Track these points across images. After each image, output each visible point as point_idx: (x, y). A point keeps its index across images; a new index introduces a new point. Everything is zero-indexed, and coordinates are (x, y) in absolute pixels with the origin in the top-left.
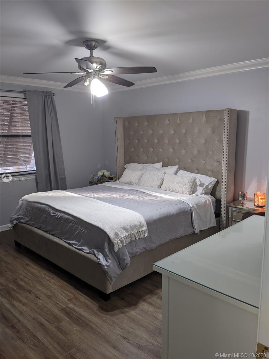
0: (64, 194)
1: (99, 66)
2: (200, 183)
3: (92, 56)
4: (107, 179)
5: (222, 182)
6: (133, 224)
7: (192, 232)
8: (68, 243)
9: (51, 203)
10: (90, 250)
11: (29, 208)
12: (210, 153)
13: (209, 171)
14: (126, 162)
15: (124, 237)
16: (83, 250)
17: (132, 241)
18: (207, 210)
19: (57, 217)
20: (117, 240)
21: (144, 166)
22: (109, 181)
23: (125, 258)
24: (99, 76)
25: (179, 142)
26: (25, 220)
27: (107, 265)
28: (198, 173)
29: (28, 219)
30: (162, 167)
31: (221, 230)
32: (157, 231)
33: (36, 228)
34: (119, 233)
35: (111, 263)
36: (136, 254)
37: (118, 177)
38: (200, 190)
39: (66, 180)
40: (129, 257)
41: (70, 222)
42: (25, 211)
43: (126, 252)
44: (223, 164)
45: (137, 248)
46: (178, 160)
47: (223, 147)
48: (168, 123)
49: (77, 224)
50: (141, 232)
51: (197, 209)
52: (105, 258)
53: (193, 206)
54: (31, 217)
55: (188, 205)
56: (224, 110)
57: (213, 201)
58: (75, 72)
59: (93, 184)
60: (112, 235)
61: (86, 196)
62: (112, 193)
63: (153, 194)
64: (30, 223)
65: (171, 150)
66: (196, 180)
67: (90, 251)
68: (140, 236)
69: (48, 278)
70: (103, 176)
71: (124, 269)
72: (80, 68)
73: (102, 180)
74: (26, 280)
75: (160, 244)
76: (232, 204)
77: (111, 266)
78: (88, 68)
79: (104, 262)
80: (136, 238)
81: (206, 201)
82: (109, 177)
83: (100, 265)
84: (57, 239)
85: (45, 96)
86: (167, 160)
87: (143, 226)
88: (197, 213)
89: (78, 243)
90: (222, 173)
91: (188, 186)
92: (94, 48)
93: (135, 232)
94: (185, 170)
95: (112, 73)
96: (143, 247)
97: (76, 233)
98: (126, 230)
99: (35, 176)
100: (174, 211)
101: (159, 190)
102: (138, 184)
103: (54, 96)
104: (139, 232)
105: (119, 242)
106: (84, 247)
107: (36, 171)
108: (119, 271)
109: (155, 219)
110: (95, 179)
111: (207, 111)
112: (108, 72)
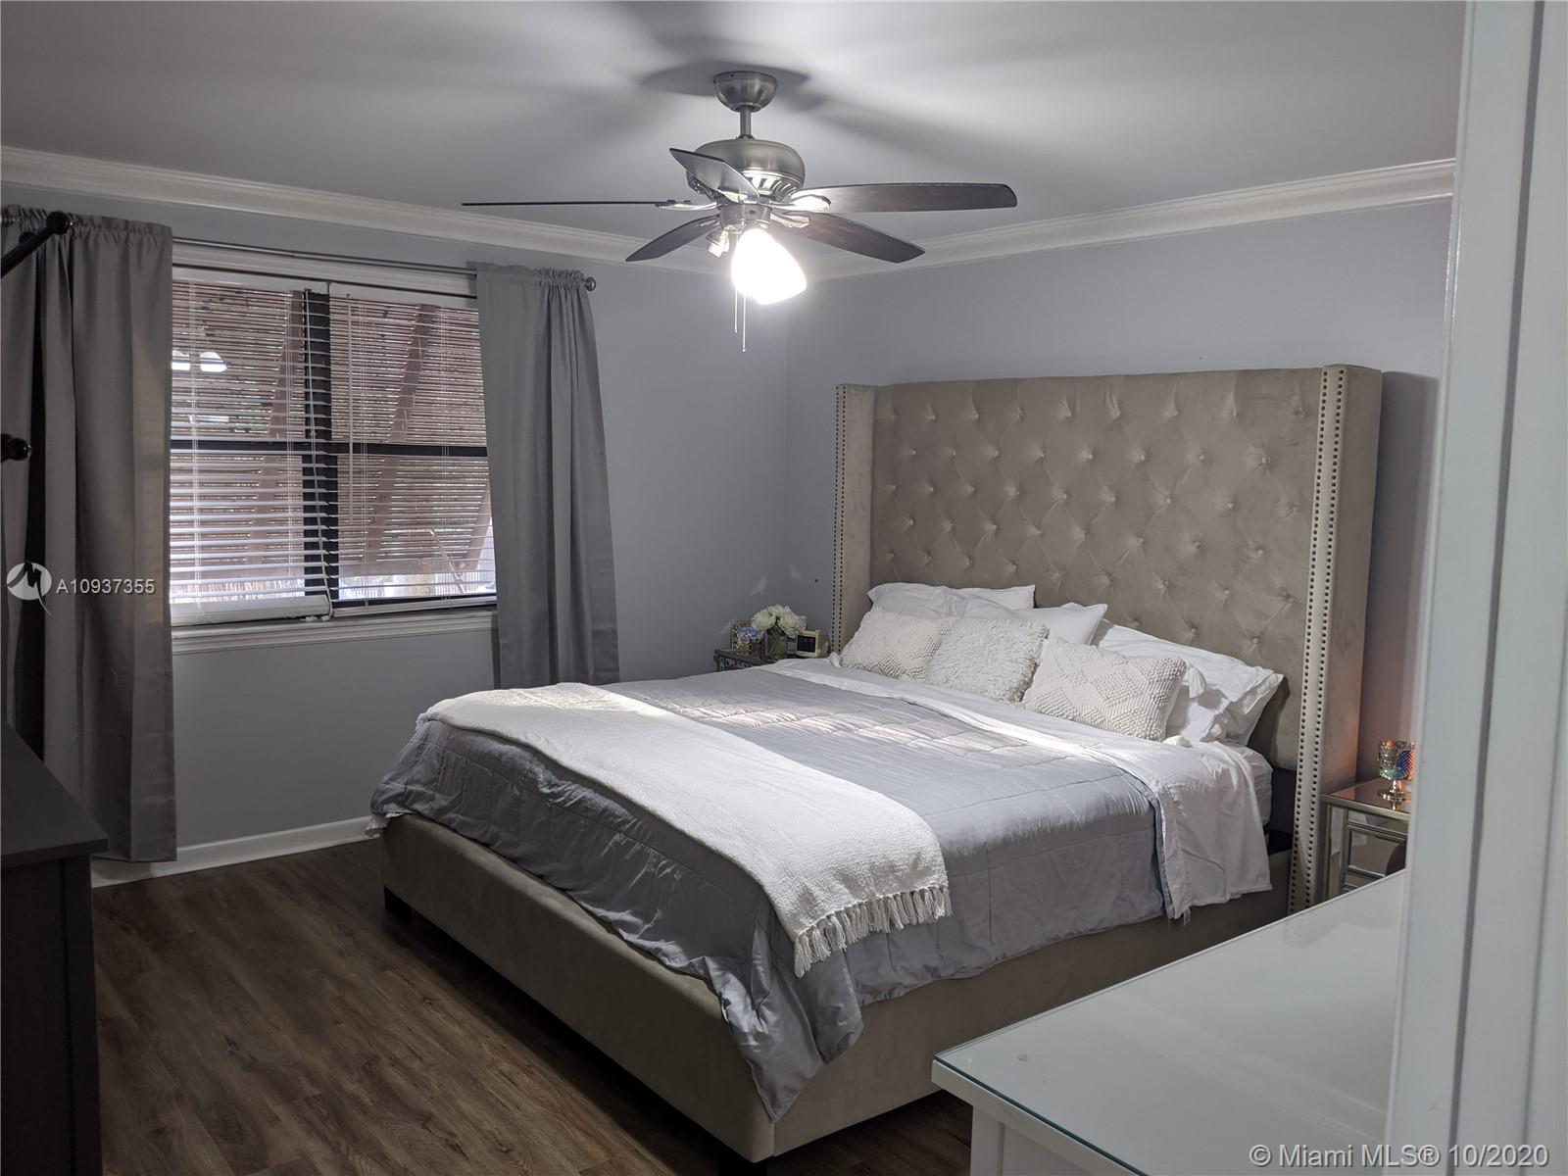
0: (600, 704)
1: (771, 178)
2: (1201, 691)
3: (745, 134)
4: (793, 645)
5: (1304, 690)
6: (884, 857)
7: (1153, 913)
8: (602, 921)
9: (543, 739)
10: (690, 956)
11: (454, 754)
12: (1252, 554)
13: (1244, 636)
14: (877, 578)
15: (838, 914)
16: (659, 955)
17: (873, 933)
18: (1228, 812)
19: (565, 802)
20: (810, 923)
21: (955, 598)
22: (800, 653)
23: (839, 1008)
24: (773, 217)
25: (1113, 499)
26: (433, 804)
27: (759, 1033)
28: (1197, 642)
29: (444, 803)
30: (1036, 606)
31: (1293, 912)
32: (990, 896)
33: (475, 840)
34: (817, 892)
35: (777, 1024)
36: (890, 993)
37: (836, 639)
38: (1200, 720)
39: (616, 639)
40: (857, 1006)
41: (616, 828)
42: (437, 766)
43: (844, 980)
44: (1308, 610)
45: (898, 968)
46: (1106, 580)
47: (1313, 536)
48: (1070, 415)
49: (646, 840)
50: (917, 896)
51: (1181, 807)
52: (753, 1002)
53: (1165, 794)
54: (460, 791)
55: (1141, 788)
56: (1320, 370)
57: (1259, 773)
58: (673, 202)
59: (732, 662)
60: (785, 901)
61: (692, 719)
62: (807, 709)
63: (985, 727)
64: (452, 820)
65: (1078, 534)
66: (1182, 674)
67: (691, 965)
68: (913, 912)
69: (505, 1066)
70: (774, 631)
71: (832, 1057)
72: (694, 182)
73: (769, 648)
74: (416, 1065)
75: (1004, 956)
76: (1347, 795)
77: (778, 1037)
78: (726, 185)
79: (747, 1017)
80: (892, 924)
81: (1226, 772)
82: (801, 638)
83: (727, 1029)
84: (556, 899)
85: (553, 290)
86: (1057, 575)
87: (927, 871)
88: (1179, 823)
89: (644, 924)
90: (1306, 651)
91: (1145, 701)
92: (757, 105)
93: (891, 896)
94: (1137, 624)
95: (826, 204)
96: (928, 968)
97: (639, 876)
98: (849, 880)
99: (490, 619)
100: (1074, 812)
101: (1012, 709)
102: (921, 674)
103: (590, 289)
104: (908, 897)
105: (817, 933)
106: (667, 941)
107: (495, 598)
108: (809, 1066)
109: (985, 839)
110: (740, 642)
111: (1244, 373)
112: (808, 202)
